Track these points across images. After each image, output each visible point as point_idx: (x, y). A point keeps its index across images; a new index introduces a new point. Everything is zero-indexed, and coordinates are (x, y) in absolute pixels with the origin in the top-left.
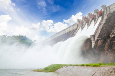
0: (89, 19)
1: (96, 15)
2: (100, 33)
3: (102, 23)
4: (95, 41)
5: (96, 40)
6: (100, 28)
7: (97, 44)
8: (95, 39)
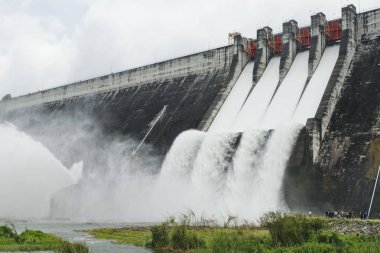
0: (288, 44)
1: (316, 38)
3: (342, 74)
5: (323, 136)
6: (334, 95)
7: (328, 150)
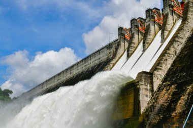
1: (167, 14)
2: (172, 66)
3: (181, 35)
4: (152, 90)
5: (155, 89)
6: (172, 51)
7: (156, 99)
8: (152, 83)
